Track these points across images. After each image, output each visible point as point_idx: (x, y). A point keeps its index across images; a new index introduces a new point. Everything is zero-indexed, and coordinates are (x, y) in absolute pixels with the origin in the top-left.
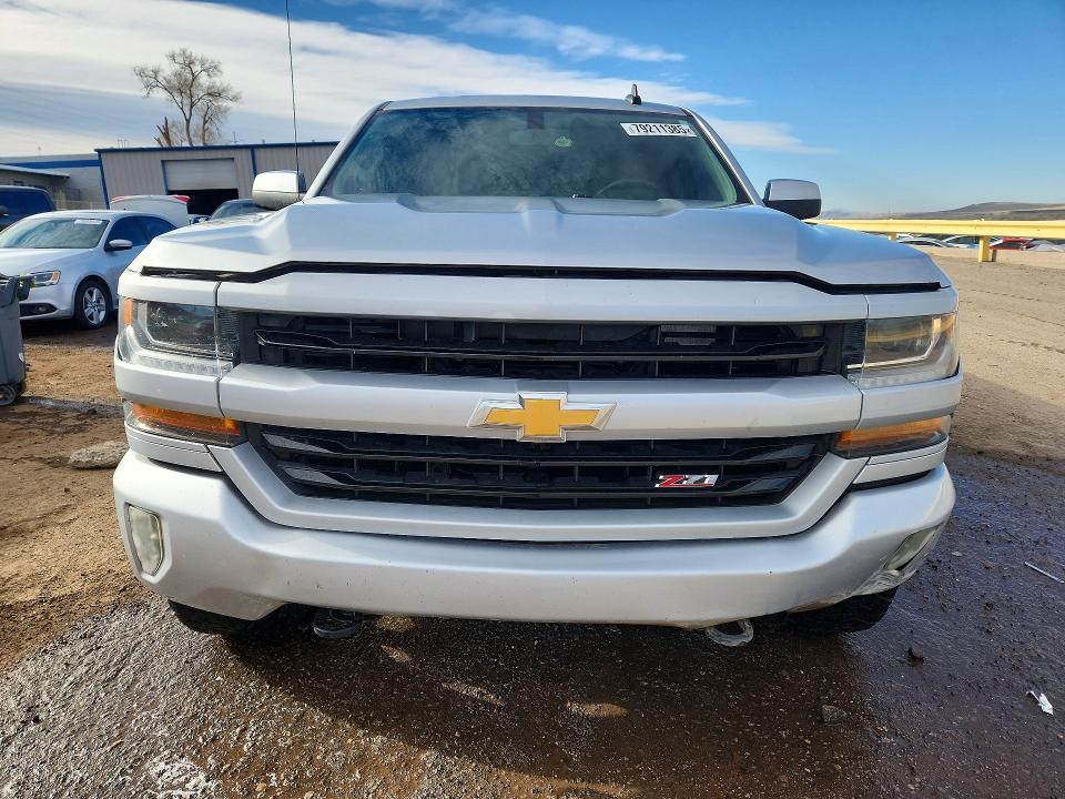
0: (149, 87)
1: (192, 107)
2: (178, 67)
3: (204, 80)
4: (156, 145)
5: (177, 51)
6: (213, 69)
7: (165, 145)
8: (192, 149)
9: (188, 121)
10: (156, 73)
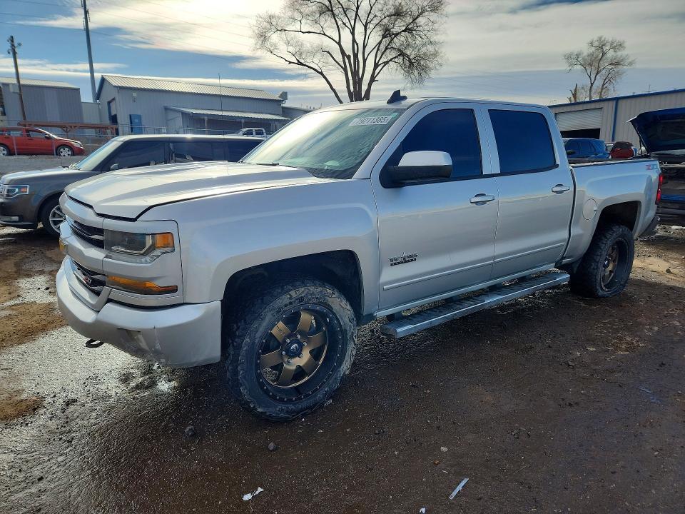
0: (571, 65)
1: (597, 74)
2: (593, 49)
3: (610, 54)
4: (567, 102)
5: (596, 39)
6: (617, 46)
7: (573, 102)
8: (590, 102)
9: (592, 84)
10: (578, 55)
